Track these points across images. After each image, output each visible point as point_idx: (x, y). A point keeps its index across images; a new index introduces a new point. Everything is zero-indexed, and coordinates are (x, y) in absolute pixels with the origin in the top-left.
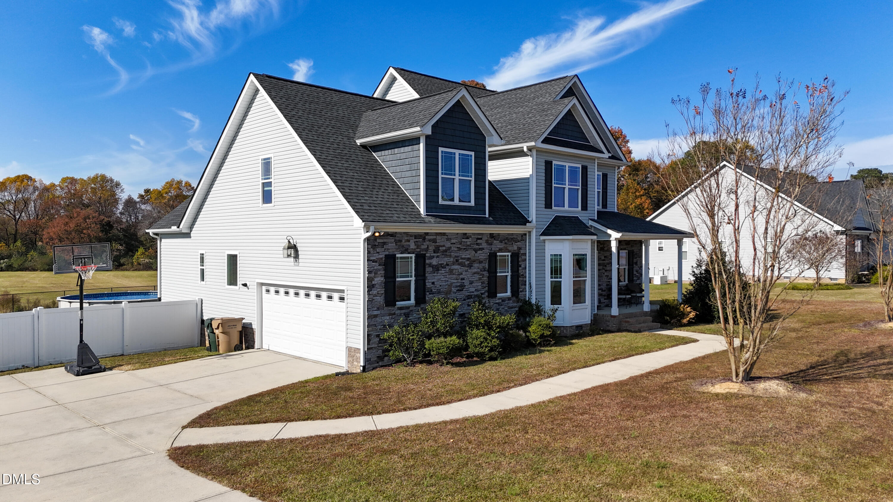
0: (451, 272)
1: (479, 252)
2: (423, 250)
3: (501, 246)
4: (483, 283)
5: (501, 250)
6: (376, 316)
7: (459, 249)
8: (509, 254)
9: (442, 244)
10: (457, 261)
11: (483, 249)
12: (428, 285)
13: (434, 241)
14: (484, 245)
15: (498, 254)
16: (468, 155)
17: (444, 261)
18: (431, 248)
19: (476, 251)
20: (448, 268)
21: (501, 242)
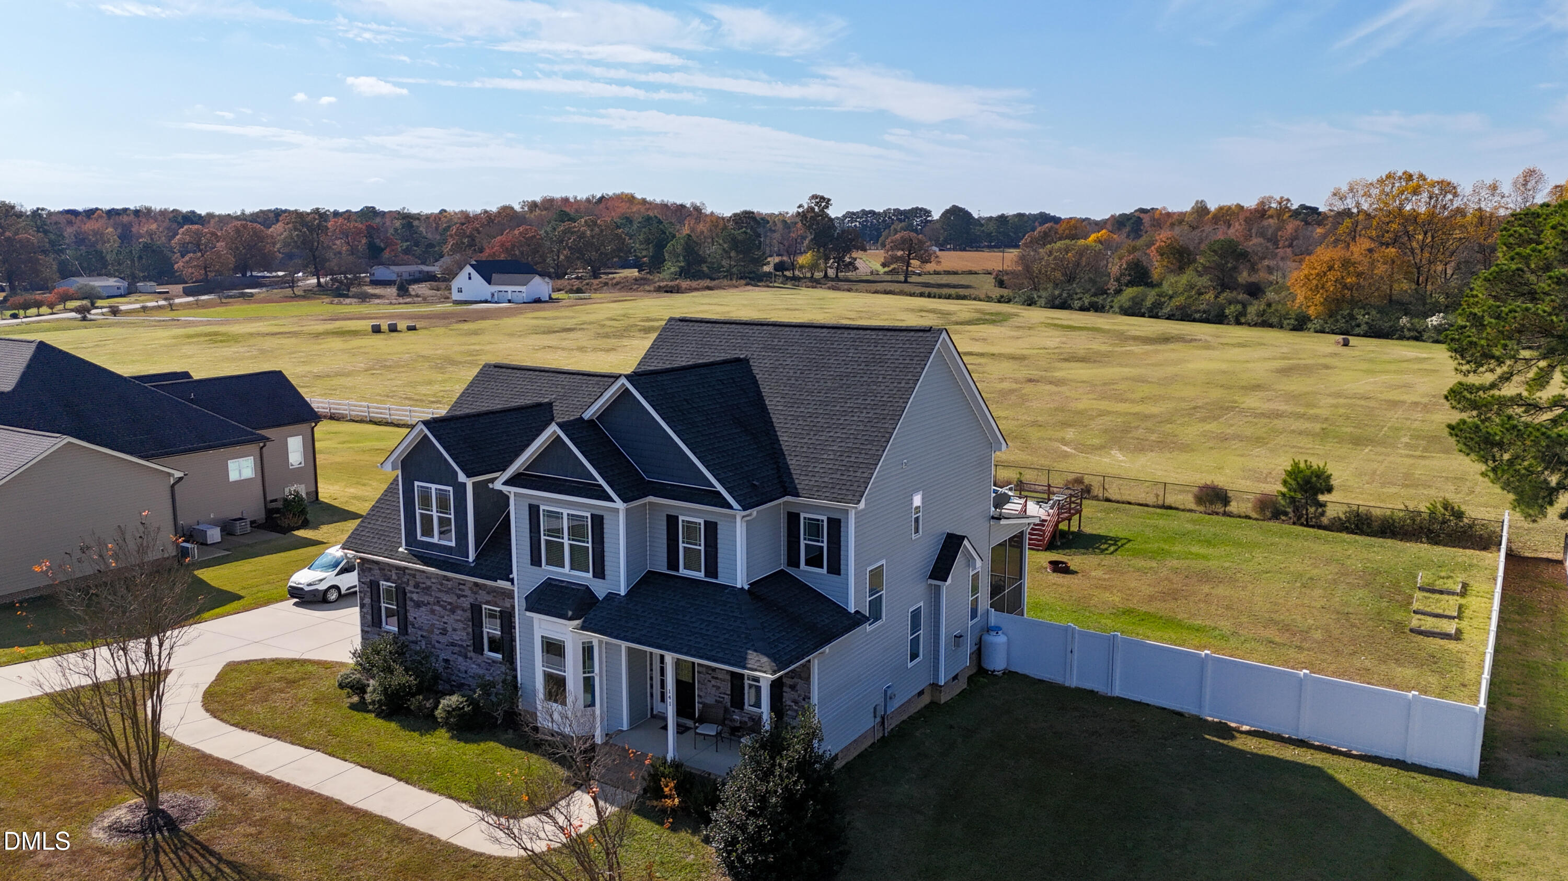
0: (433, 612)
1: (462, 599)
2: (404, 583)
3: (489, 598)
4: (468, 634)
5: (487, 603)
6: (367, 632)
7: (440, 591)
8: (498, 609)
9: (421, 581)
10: (438, 602)
11: (466, 596)
12: (411, 618)
13: (414, 576)
14: (468, 593)
15: (484, 606)
16: (446, 491)
17: (426, 599)
18: (412, 583)
19: (459, 597)
20: (429, 607)
21: (488, 593)
